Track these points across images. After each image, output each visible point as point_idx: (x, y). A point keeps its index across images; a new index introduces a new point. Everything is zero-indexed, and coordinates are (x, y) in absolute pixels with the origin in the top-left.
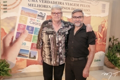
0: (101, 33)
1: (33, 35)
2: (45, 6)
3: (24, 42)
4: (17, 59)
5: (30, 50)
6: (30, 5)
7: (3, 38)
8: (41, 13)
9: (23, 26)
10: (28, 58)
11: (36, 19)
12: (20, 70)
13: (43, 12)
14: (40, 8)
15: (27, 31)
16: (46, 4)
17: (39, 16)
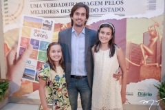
0: (149, 46)
1: (39, 50)
2: (51, 12)
3: (29, 59)
4: (21, 80)
5: (36, 71)
6: (32, 12)
7: (6, 55)
8: (47, 21)
9: (26, 40)
10: (34, 81)
11: (41, 30)
12: (26, 95)
13: (50, 20)
14: (46, 15)
15: (32, 46)
16: (53, 8)
17: (44, 25)
